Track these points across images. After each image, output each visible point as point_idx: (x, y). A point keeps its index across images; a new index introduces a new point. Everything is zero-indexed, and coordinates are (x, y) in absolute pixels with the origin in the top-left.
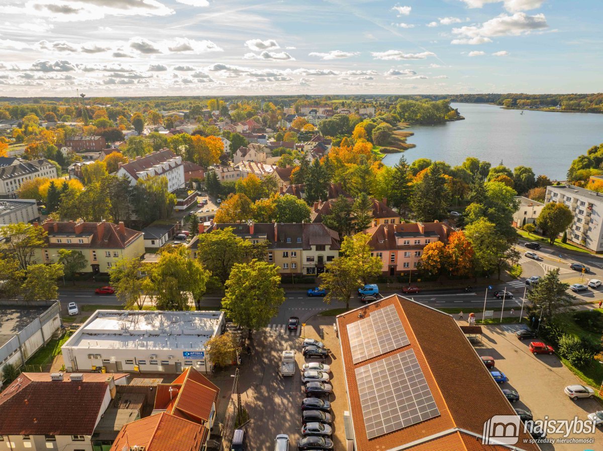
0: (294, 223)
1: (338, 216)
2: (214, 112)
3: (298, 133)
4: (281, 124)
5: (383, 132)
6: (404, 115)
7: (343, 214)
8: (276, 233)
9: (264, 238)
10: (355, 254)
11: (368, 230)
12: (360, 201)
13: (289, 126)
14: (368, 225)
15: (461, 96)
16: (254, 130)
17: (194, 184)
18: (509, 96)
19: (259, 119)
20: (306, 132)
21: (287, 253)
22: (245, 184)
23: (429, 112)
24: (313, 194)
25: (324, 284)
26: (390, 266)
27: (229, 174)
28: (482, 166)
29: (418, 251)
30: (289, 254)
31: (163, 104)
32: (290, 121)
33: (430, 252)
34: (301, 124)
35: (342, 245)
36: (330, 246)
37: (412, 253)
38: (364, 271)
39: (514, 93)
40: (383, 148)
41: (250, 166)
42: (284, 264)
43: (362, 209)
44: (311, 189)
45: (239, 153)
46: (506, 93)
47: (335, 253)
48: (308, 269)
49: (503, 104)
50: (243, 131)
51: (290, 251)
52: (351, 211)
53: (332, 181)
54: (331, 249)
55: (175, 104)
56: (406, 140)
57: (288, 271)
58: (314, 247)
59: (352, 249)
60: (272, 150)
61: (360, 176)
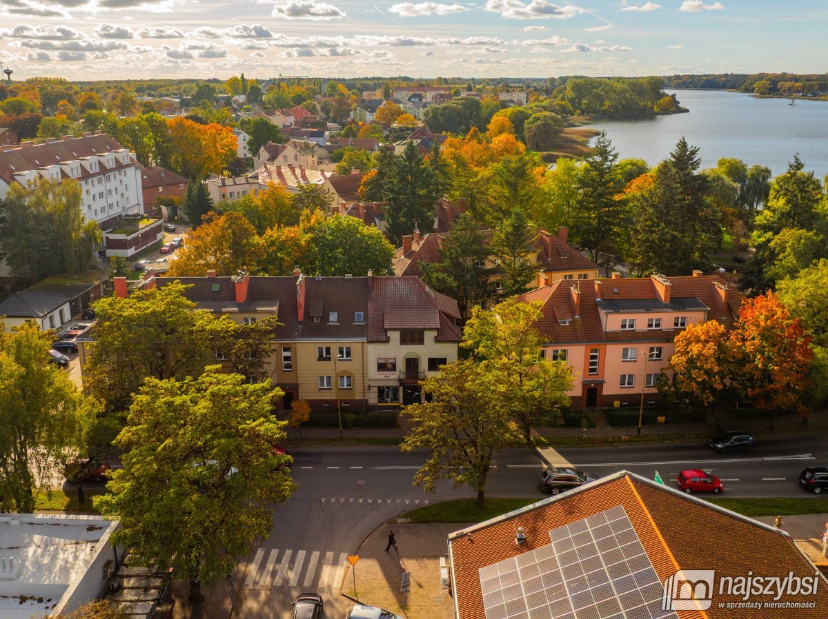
0: (349, 276)
1: (457, 265)
2: (236, 97)
3: (386, 129)
4: (355, 115)
5: (544, 125)
6: (580, 103)
7: (469, 262)
8: (301, 299)
9: (272, 312)
10: (499, 353)
11: (529, 296)
12: (510, 229)
13: (371, 118)
14: (528, 286)
15: (678, 77)
16: (305, 124)
17: (165, 210)
18: (761, 76)
19: (314, 107)
20: (401, 128)
21: (328, 350)
22: (259, 203)
23: (625, 99)
24: (403, 219)
25: (416, 434)
26: (585, 385)
27: (235, 189)
28: (752, 174)
29: (656, 345)
30: (335, 353)
31: (150, 88)
32: (373, 110)
33: (695, 349)
34: (392, 115)
35: (467, 330)
36: (435, 333)
37: (641, 350)
38: (524, 399)
39: (771, 72)
40: (545, 153)
41: (280, 174)
42: (322, 378)
43: (513, 249)
44: (398, 210)
45: (264, 154)
46: (755, 72)
47: (449, 351)
48: (381, 391)
49: (752, 91)
50: (284, 126)
51: (334, 344)
52: (488, 253)
53: (445, 198)
54: (437, 340)
55: (171, 88)
56: (587, 142)
57: (331, 396)
58: (395, 336)
59: (493, 338)
60: (330, 152)
61: (507, 182)
